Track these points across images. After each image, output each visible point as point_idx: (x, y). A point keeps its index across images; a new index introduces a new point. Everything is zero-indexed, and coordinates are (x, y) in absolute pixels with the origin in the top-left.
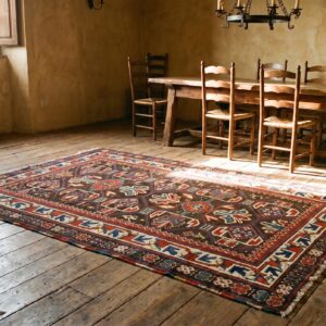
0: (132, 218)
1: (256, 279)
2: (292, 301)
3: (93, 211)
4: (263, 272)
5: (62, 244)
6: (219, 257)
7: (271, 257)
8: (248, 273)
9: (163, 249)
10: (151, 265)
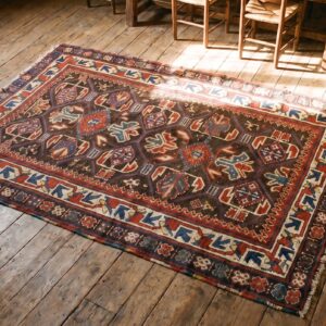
0: (134, 183)
1: (271, 269)
2: (308, 295)
3: (90, 175)
4: (276, 256)
5: (66, 233)
6: (232, 239)
7: (282, 232)
8: (263, 259)
9: (174, 233)
10: (167, 260)
